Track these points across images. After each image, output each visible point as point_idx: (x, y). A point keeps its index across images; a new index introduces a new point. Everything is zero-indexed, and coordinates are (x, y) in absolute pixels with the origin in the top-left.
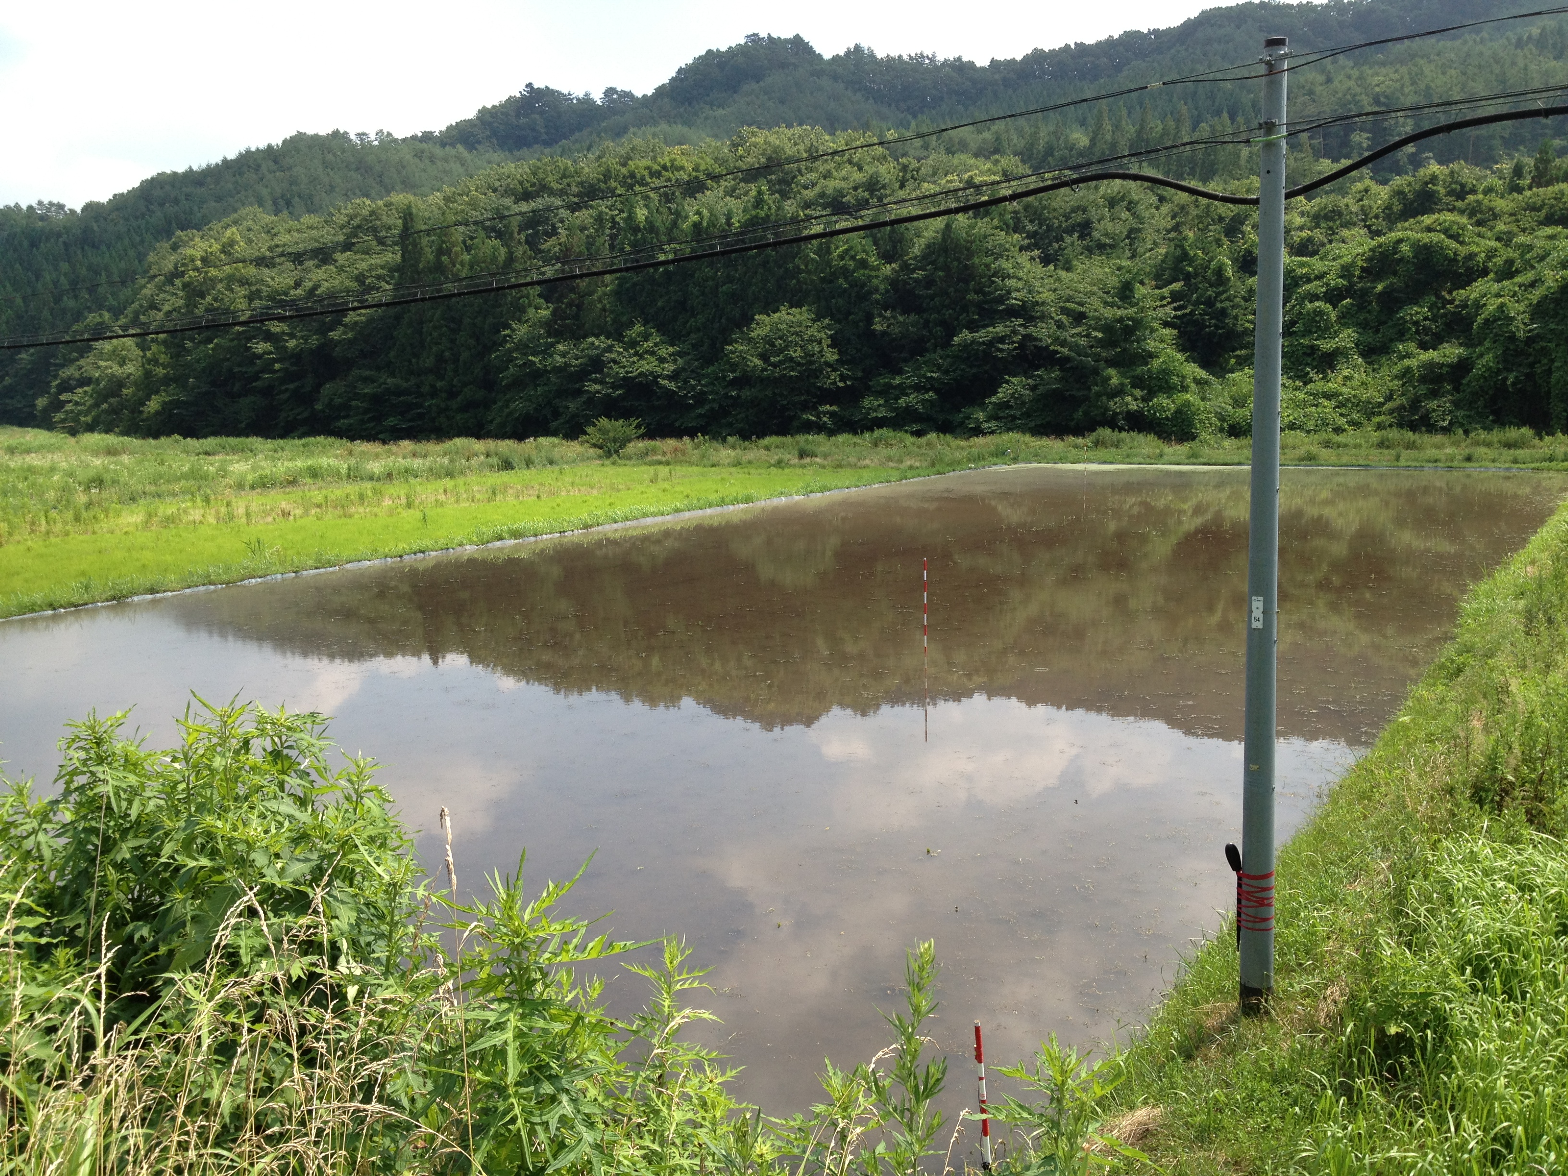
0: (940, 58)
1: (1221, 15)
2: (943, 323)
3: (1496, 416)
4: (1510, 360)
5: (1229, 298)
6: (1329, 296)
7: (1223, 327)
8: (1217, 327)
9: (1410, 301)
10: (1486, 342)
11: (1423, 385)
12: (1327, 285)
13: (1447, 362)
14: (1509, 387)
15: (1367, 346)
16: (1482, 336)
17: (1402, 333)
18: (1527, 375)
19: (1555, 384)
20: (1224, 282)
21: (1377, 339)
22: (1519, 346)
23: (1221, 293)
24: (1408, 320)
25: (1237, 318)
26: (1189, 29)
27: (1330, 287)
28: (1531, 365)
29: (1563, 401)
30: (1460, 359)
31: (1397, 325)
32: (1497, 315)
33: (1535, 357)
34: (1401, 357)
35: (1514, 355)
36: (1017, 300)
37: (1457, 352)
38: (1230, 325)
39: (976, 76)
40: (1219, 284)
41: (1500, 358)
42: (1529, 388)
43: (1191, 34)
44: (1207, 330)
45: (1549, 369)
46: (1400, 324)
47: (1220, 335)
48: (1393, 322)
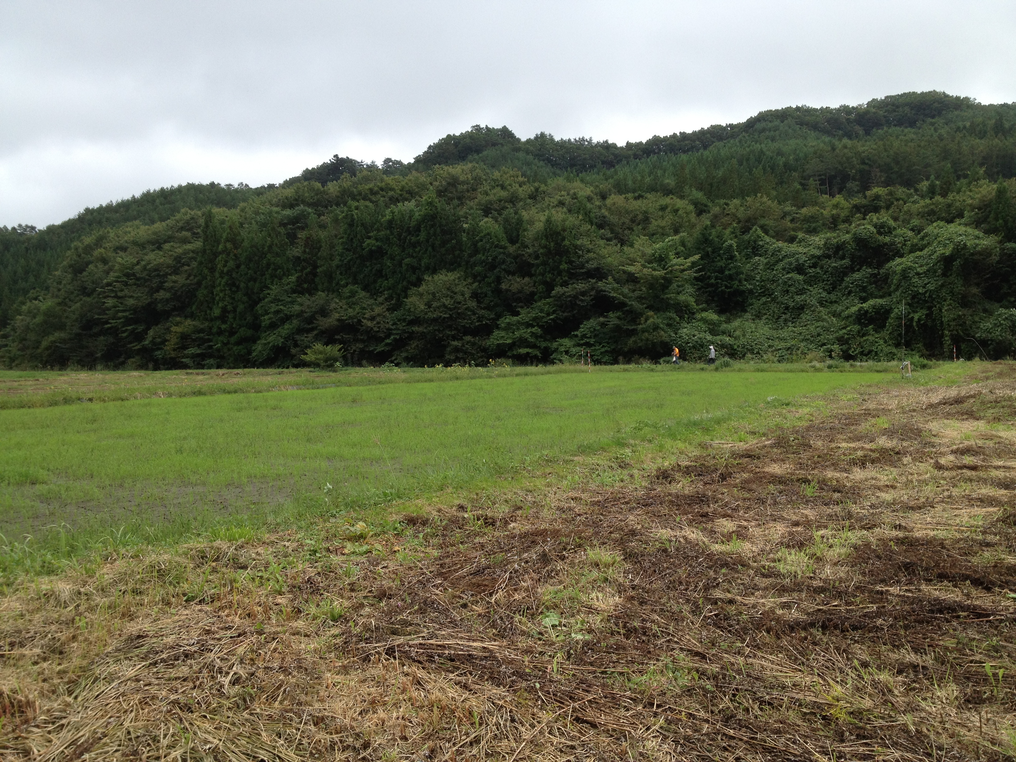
0: (595, 141)
1: (771, 115)
2: (545, 283)
3: (908, 345)
4: (915, 305)
5: (735, 267)
6: (800, 269)
7: (731, 287)
8: (727, 287)
9: (853, 271)
10: (898, 293)
11: (859, 325)
12: (797, 260)
13: (874, 308)
14: (914, 324)
15: (826, 301)
16: (896, 290)
17: (850, 293)
18: (927, 315)
19: (945, 320)
20: (732, 258)
21: (833, 297)
22: (919, 296)
23: (729, 264)
24: (852, 283)
25: (740, 281)
26: (751, 123)
27: (800, 262)
28: (930, 308)
29: (950, 331)
30: (882, 305)
31: (847, 287)
32: (905, 275)
33: (932, 302)
34: (847, 308)
35: (918, 302)
36: (592, 265)
37: (879, 301)
38: (735, 286)
39: (617, 152)
40: (728, 259)
41: (909, 304)
42: (929, 323)
43: (752, 127)
44: (720, 289)
45: (941, 310)
46: (849, 287)
47: (729, 292)
48: (844, 285)
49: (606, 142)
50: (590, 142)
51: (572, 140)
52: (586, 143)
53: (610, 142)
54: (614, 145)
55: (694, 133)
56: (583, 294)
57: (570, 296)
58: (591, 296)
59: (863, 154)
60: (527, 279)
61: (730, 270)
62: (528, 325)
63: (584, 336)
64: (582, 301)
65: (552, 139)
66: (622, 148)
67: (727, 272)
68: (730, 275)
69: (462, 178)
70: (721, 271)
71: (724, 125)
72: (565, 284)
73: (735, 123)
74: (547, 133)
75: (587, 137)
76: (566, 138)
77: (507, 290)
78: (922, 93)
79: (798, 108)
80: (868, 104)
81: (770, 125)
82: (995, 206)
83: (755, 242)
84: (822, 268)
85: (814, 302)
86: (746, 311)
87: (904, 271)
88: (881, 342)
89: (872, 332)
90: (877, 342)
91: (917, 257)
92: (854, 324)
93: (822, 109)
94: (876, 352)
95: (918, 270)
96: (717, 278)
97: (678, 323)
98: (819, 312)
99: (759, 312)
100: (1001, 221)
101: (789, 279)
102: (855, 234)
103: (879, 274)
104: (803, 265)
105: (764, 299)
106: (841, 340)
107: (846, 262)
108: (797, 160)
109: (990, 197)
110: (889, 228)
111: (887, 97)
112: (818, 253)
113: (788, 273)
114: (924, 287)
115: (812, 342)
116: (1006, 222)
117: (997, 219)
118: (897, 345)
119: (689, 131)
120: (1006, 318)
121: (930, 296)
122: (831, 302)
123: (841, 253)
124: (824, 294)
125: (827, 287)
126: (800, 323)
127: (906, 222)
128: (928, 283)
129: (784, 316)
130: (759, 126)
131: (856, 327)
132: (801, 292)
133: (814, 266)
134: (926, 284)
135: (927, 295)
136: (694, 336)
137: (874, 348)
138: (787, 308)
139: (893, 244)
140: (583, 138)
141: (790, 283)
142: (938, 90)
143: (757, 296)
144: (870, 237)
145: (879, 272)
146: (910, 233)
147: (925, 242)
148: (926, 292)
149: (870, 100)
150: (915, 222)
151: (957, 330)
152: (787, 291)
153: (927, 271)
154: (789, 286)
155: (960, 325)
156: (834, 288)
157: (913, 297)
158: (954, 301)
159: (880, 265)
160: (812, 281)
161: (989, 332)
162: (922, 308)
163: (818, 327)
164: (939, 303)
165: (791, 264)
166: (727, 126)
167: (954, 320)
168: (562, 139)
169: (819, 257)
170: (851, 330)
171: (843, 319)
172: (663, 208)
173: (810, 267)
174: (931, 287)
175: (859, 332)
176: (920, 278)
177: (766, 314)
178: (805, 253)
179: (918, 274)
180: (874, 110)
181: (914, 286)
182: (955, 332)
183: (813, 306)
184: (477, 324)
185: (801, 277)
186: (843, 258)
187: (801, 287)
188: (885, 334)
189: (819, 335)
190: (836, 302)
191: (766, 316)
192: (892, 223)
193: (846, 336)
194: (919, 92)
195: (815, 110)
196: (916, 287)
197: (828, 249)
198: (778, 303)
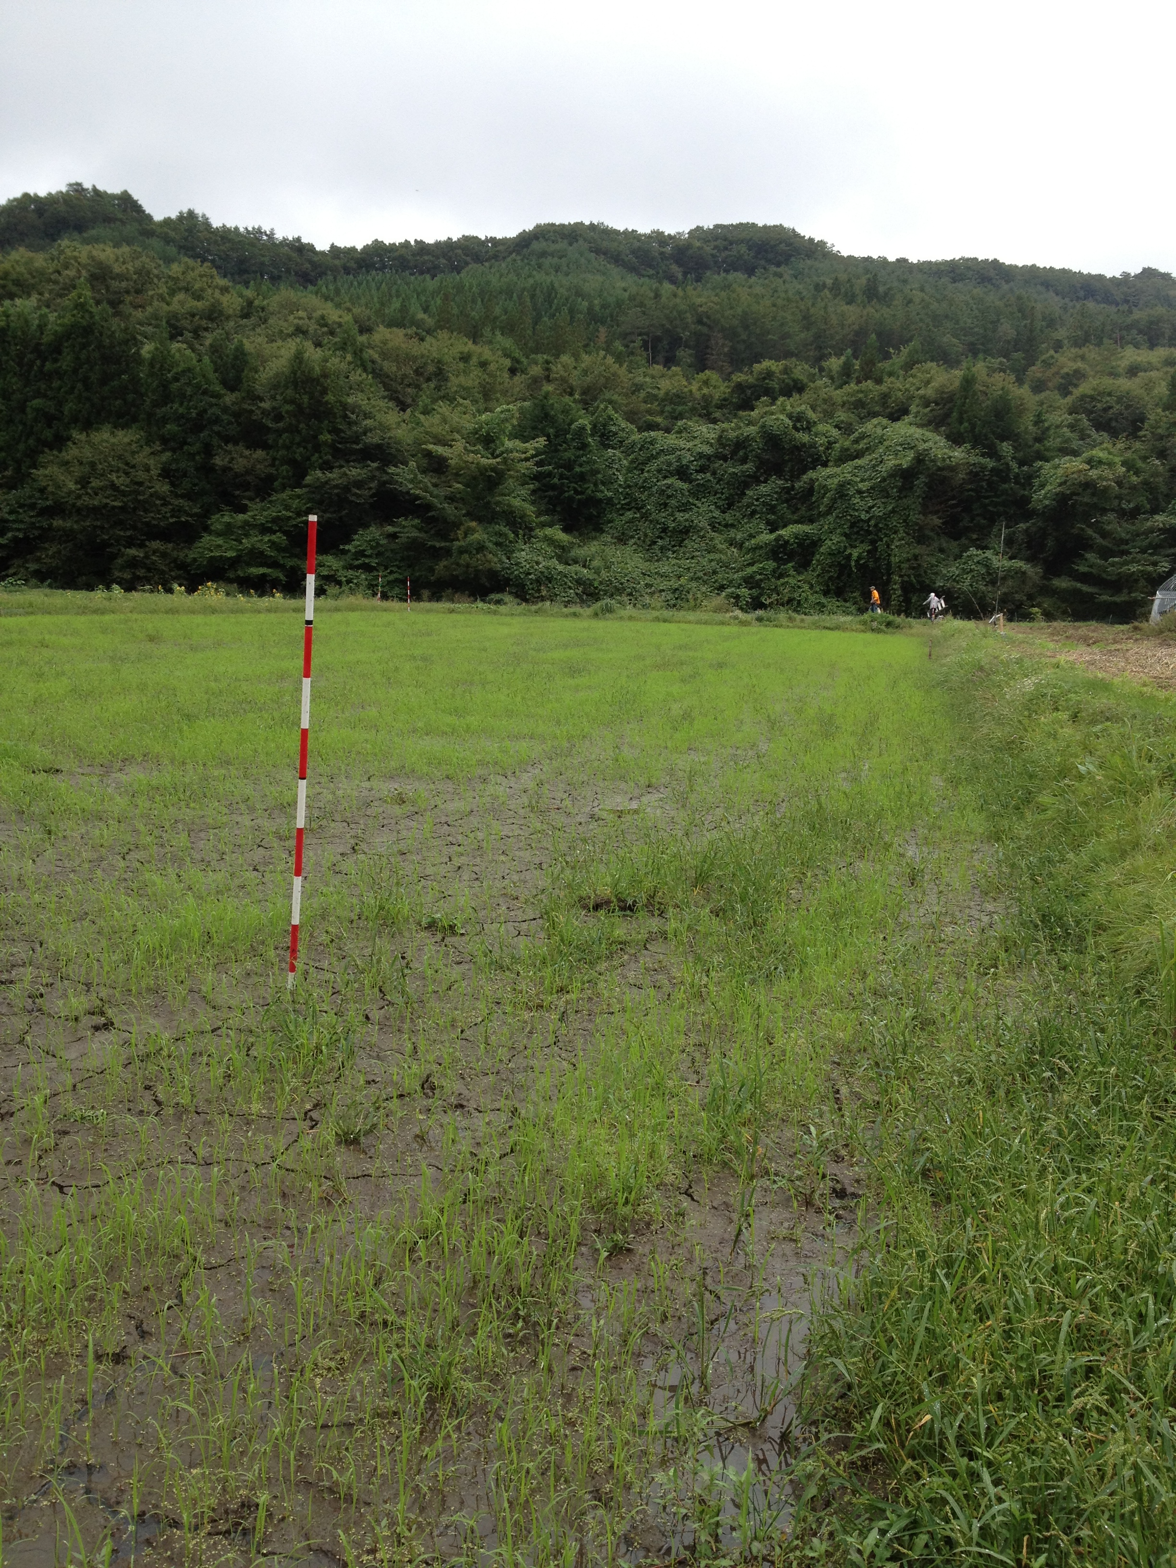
0: (279, 236)
1: (555, 232)
2: (292, 462)
3: (839, 593)
4: (854, 537)
5: (588, 463)
6: (682, 473)
7: (582, 493)
8: (577, 492)
9: (758, 482)
10: (831, 518)
11: (774, 560)
12: (679, 459)
13: (796, 538)
14: (853, 563)
15: (719, 524)
16: (829, 512)
17: (753, 513)
18: (868, 552)
19: (894, 560)
20: (584, 446)
21: (728, 517)
22: (861, 524)
23: (579, 457)
24: (757, 500)
25: (596, 485)
26: (525, 241)
27: (684, 462)
28: (873, 542)
29: (901, 576)
30: (807, 535)
31: (748, 506)
32: (842, 492)
33: (876, 535)
34: (752, 536)
35: (857, 533)
36: (373, 439)
37: (806, 528)
38: (589, 492)
39: (316, 259)
40: (579, 449)
41: (845, 535)
42: (871, 564)
43: (527, 246)
44: (566, 495)
45: (888, 546)
46: (753, 504)
47: (579, 500)
48: (745, 501)
49: (298, 239)
50: (271, 236)
51: (242, 230)
52: (265, 238)
53: (304, 240)
54: (310, 248)
55: (438, 244)
56: (359, 484)
57: (336, 486)
58: (370, 488)
59: (700, 309)
60: (260, 454)
61: (581, 465)
62: (264, 530)
63: (361, 554)
64: (358, 496)
65: (207, 224)
66: (323, 253)
67: (578, 469)
68: (582, 473)
69: (117, 269)
70: (569, 465)
71: (483, 238)
72: (327, 466)
73: (499, 236)
74: (199, 211)
75: (266, 228)
76: (230, 224)
77: (226, 469)
78: (765, 227)
79: (592, 226)
80: (690, 233)
81: (553, 247)
82: (959, 402)
83: (604, 425)
84: (714, 473)
85: (704, 523)
86: (602, 531)
87: (842, 486)
88: (806, 587)
89: (792, 572)
90: (799, 587)
91: (856, 468)
92: (767, 560)
93: (626, 232)
94: (799, 601)
95: (860, 485)
96: (562, 477)
97: (511, 542)
98: (712, 539)
99: (623, 534)
100: (966, 424)
101: (669, 487)
102: (763, 426)
103: (793, 487)
104: (688, 467)
105: (629, 515)
106: (749, 581)
107: (749, 467)
108: (604, 306)
109: (951, 388)
110: (808, 422)
111: (717, 226)
112: (706, 450)
113: (665, 477)
114: (867, 512)
115: (705, 582)
116: (973, 426)
117: (961, 421)
118: (826, 593)
119: (430, 240)
120: (978, 562)
121: (876, 526)
122: (726, 526)
123: (741, 453)
124: (717, 513)
125: (720, 503)
126: (684, 553)
127: (828, 415)
128: (873, 507)
129: (660, 542)
130: (536, 246)
131: (771, 565)
132: (685, 507)
133: (702, 470)
134: (871, 508)
135: (872, 522)
136: (538, 563)
137: (796, 595)
138: (665, 530)
139: (813, 445)
140: (259, 229)
141: (669, 492)
142: (786, 225)
143: (619, 510)
144: (785, 433)
145: (793, 486)
146: (835, 432)
147: (862, 445)
148: (870, 519)
149: (694, 227)
150: (842, 415)
151: (909, 576)
152: (666, 505)
153: (872, 488)
154: (669, 497)
155: (913, 568)
156: (730, 506)
157: (853, 525)
158: (908, 534)
159: (796, 476)
160: (701, 491)
161: (954, 580)
162: (862, 542)
163: (711, 561)
164: (886, 535)
165: (669, 464)
166: (488, 240)
167: (908, 560)
168: (224, 226)
169: (709, 458)
170: (763, 568)
171: (749, 551)
172: (465, 358)
173: (697, 471)
174: (877, 512)
175: (774, 571)
176: (862, 498)
177: (632, 537)
178: (689, 450)
179: (860, 492)
180: (698, 244)
181: (854, 509)
182: (906, 579)
183: (702, 529)
184: (171, 520)
185: (685, 486)
186: (744, 461)
187: (684, 501)
188: (810, 575)
189: (715, 572)
190: (733, 526)
191: (633, 541)
192: (811, 415)
193: (758, 577)
194: (760, 225)
195: (617, 232)
196: (857, 510)
197: (723, 446)
198: (651, 521)
